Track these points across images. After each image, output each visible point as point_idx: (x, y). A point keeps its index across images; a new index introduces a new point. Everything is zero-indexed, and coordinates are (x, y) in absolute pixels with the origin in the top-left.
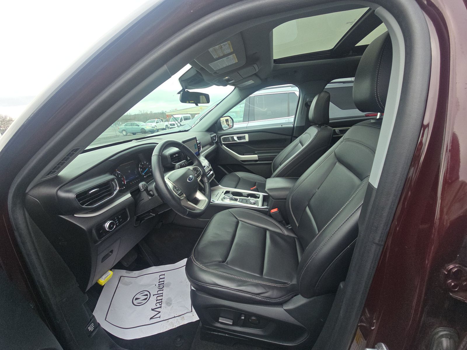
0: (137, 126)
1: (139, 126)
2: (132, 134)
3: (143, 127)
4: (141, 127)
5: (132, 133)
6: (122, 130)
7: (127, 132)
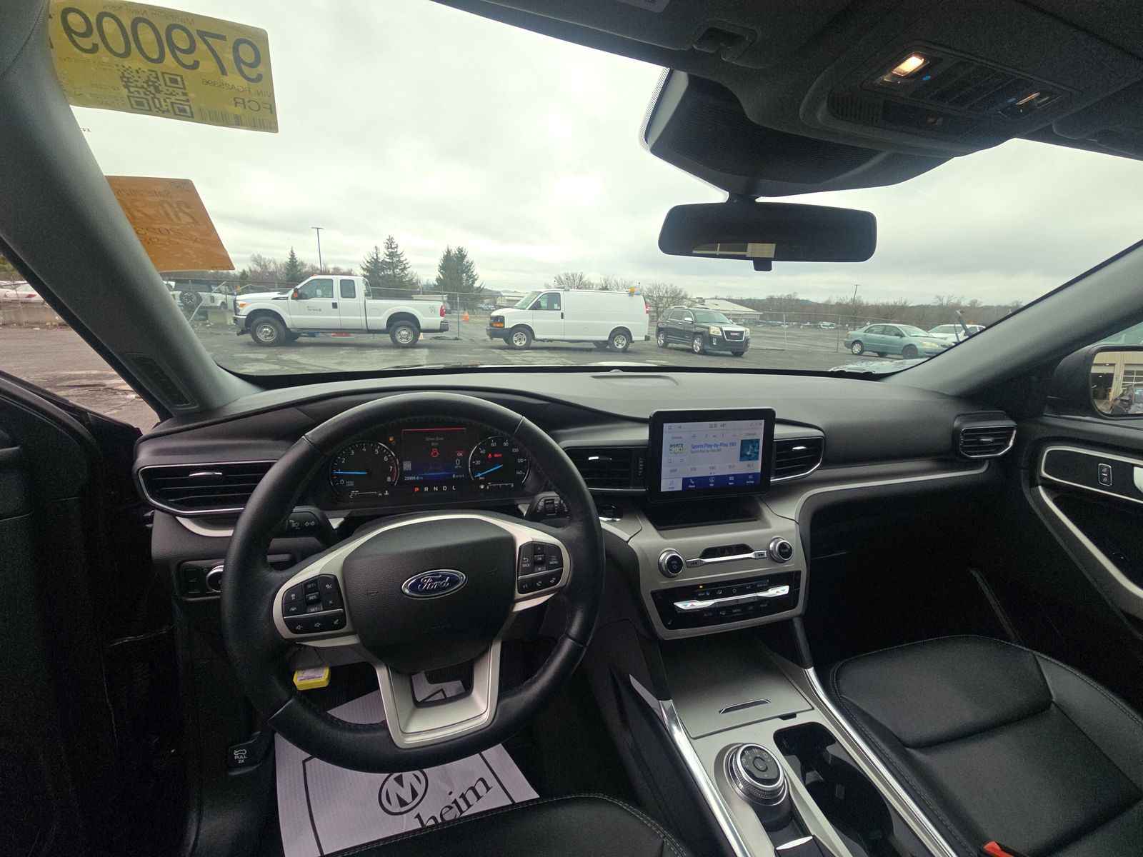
0: (898, 337)
1: (902, 336)
2: (876, 355)
3: (914, 341)
4: (908, 340)
5: (878, 353)
6: (853, 340)
7: (865, 349)
